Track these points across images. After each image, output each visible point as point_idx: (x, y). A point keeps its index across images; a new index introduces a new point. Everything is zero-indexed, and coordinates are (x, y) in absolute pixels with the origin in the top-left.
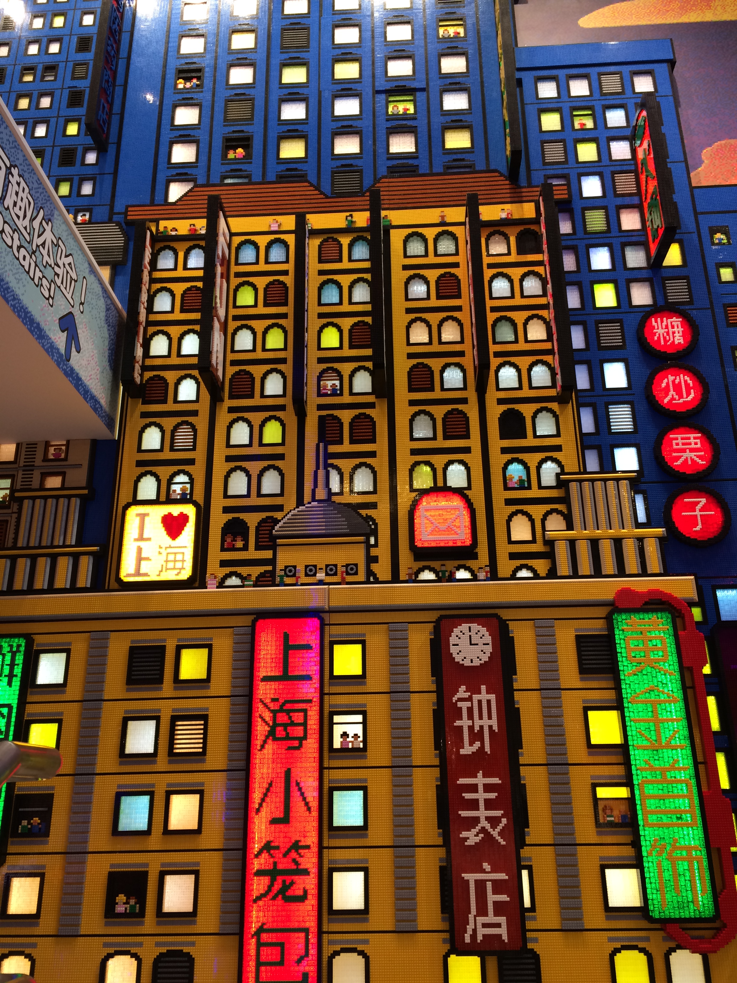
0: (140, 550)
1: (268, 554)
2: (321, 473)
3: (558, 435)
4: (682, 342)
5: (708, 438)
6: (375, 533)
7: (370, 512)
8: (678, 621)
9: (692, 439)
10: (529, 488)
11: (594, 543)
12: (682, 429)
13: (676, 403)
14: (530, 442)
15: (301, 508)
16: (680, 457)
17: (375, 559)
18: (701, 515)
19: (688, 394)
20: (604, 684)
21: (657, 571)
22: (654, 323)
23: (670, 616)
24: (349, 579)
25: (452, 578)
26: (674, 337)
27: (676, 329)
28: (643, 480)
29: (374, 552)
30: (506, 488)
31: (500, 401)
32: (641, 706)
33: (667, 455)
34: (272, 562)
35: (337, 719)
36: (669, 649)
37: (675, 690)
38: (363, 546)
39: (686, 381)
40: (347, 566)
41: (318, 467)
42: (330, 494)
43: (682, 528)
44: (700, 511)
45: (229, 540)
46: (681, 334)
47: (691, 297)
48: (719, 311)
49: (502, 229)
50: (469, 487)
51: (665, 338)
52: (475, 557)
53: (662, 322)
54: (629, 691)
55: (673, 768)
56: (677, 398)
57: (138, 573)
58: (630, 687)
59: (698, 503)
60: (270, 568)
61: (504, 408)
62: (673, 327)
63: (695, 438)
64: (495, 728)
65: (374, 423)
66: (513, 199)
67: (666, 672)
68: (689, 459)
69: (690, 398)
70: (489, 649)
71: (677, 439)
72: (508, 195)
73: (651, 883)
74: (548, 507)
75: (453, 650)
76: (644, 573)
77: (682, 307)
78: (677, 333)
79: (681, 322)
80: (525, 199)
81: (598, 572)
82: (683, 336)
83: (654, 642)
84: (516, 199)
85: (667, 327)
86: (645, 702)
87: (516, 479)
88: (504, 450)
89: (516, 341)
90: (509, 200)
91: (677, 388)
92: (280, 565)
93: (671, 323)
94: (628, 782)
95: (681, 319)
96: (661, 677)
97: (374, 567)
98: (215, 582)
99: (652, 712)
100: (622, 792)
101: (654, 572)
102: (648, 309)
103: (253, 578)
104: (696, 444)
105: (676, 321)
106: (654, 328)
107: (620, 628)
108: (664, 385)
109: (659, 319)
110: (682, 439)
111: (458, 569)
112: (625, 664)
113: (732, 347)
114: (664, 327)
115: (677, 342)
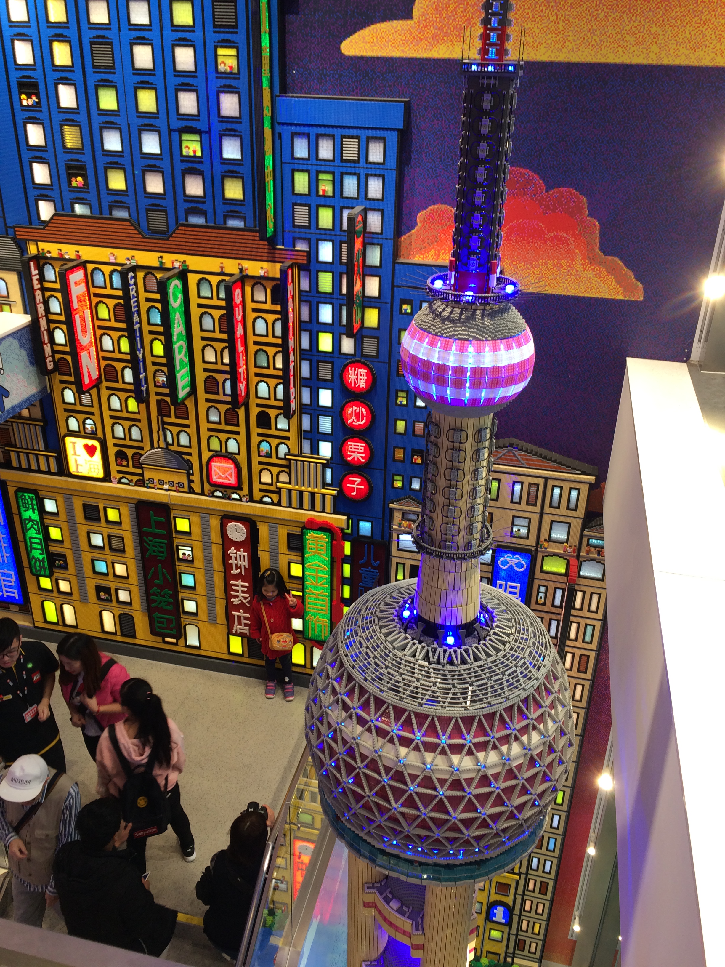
0: (76, 461)
1: (139, 471)
2: (161, 433)
3: (288, 431)
4: (365, 387)
5: (369, 447)
6: (191, 468)
7: (189, 457)
10: (271, 457)
11: (301, 493)
12: (355, 440)
13: (355, 424)
14: (273, 432)
15: (153, 451)
16: (351, 455)
17: (193, 481)
18: (357, 487)
19: (362, 420)
20: (298, 554)
21: (330, 511)
22: (350, 372)
24: (181, 489)
25: (229, 498)
26: (360, 382)
27: (362, 377)
28: (332, 462)
29: (192, 478)
30: (259, 455)
31: (258, 405)
33: (345, 452)
34: (142, 475)
35: (180, 547)
38: (186, 475)
39: (362, 412)
40: (179, 483)
41: (159, 430)
42: (167, 444)
43: (346, 493)
44: (357, 485)
45: (119, 461)
47: (377, 352)
48: (394, 365)
49: (262, 282)
50: (238, 454)
51: (355, 382)
52: (241, 489)
53: (355, 370)
54: (308, 557)
56: (356, 421)
57: (78, 471)
59: (357, 481)
60: (141, 478)
61: (259, 409)
62: (361, 375)
63: (361, 446)
64: (247, 567)
65: (187, 408)
66: (269, 259)
68: (356, 457)
69: (363, 423)
70: (245, 535)
71: (352, 445)
72: (266, 255)
73: (307, 626)
74: (281, 469)
75: (228, 533)
76: (323, 511)
78: (362, 379)
79: (366, 373)
80: (277, 260)
81: (301, 507)
82: (366, 382)
84: (271, 259)
85: (357, 375)
87: (265, 451)
88: (259, 435)
89: (268, 368)
90: (266, 259)
91: (357, 415)
92: (146, 478)
93: (360, 372)
94: (303, 591)
95: (366, 371)
97: (192, 485)
98: (116, 481)
100: (300, 594)
101: (328, 511)
102: (350, 357)
103: (134, 482)
104: (361, 449)
105: (363, 371)
106: (349, 374)
108: (350, 412)
109: (354, 368)
110: (355, 445)
111: (233, 493)
113: (396, 390)
114: (355, 374)
115: (361, 386)
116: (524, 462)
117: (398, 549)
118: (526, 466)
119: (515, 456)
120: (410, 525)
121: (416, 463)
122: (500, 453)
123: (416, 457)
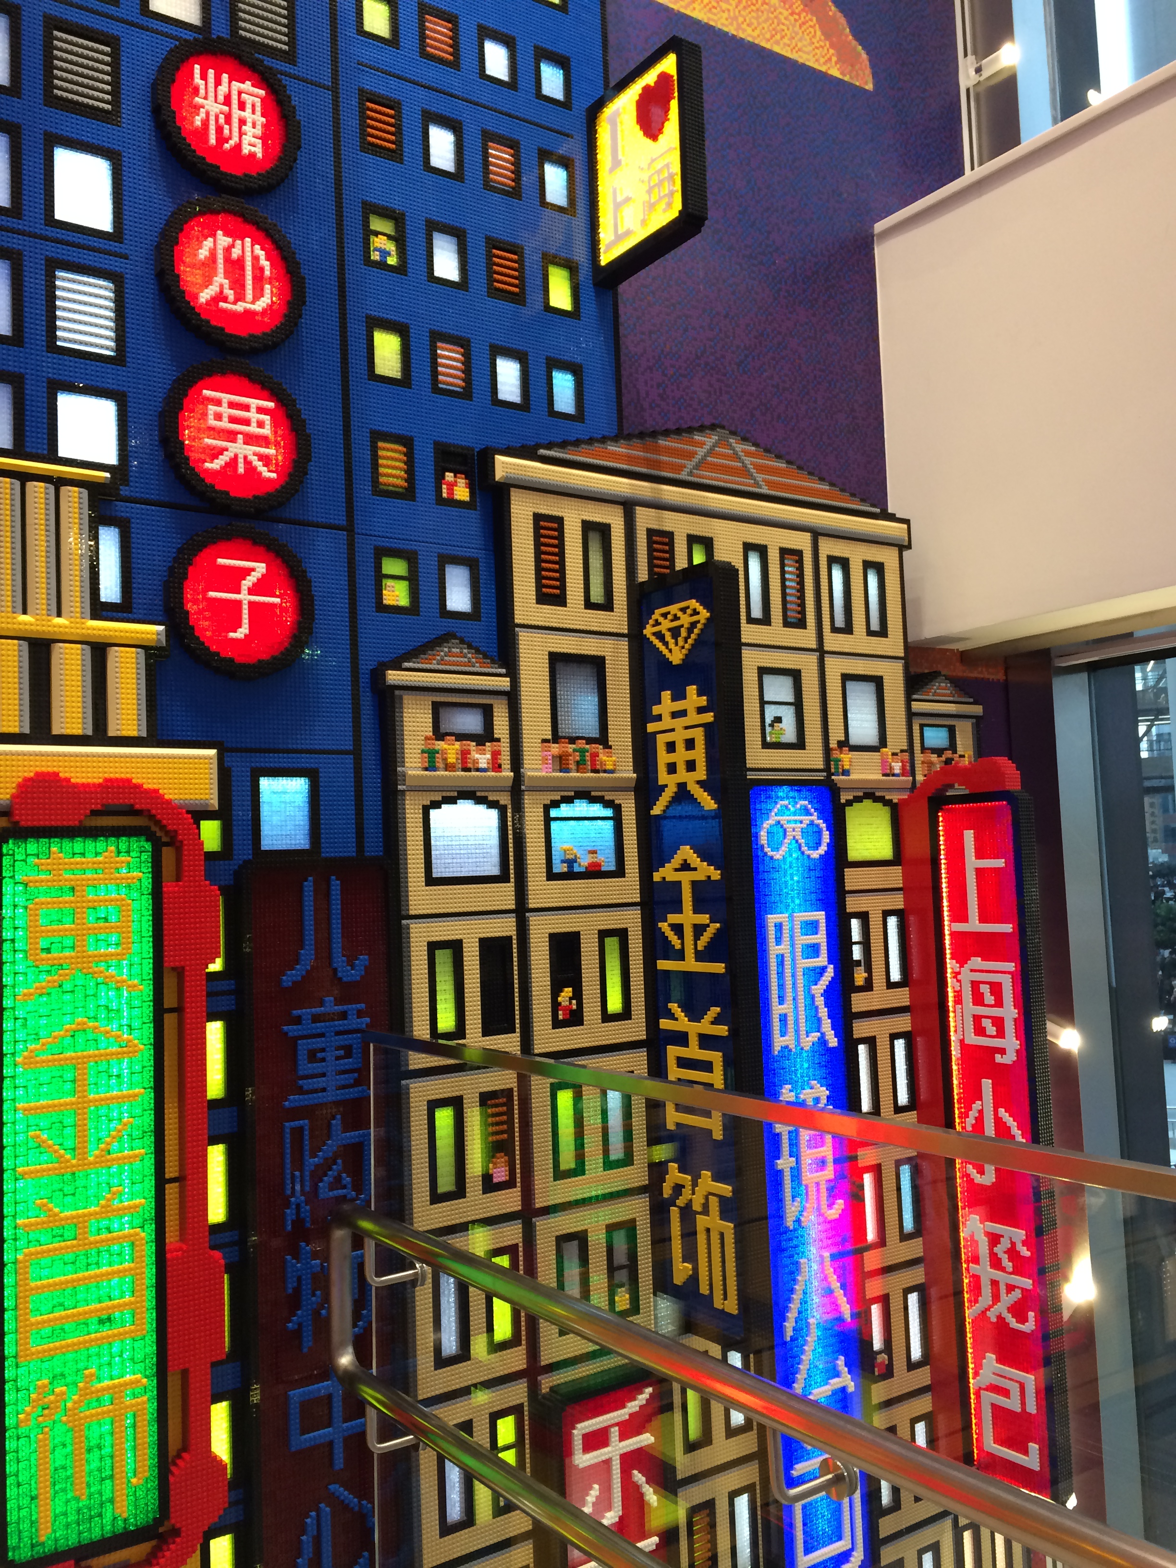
4: (260, 155)
5: (290, 417)
8: (168, 854)
9: (253, 410)
12: (233, 380)
13: (225, 311)
18: (250, 603)
19: (258, 294)
21: (131, 731)
22: (197, 80)
23: (148, 846)
26: (241, 134)
27: (247, 114)
28: (124, 491)
32: (45, 1073)
33: (193, 439)
36: (135, 926)
37: (136, 1024)
39: (256, 258)
44: (251, 592)
46: (259, 131)
47: (292, 42)
48: (350, 104)
51: (219, 130)
53: (218, 83)
54: (20, 1036)
55: (107, 1211)
56: (231, 298)
58: (25, 1025)
59: (249, 571)
62: (242, 106)
63: (260, 410)
67: (120, 984)
68: (241, 460)
69: (259, 306)
71: (218, 403)
73: (19, 1485)
76: (99, 734)
77: (268, 62)
78: (249, 124)
79: (263, 100)
82: (264, 138)
83: (102, 912)
85: (227, 101)
86: (58, 1061)
91: (235, 267)
93: (240, 93)
95: (262, 92)
96: (107, 995)
99: (74, 1081)
101: (125, 733)
102: (188, 36)
104: (261, 424)
106: (196, 91)
107: (18, 878)
108: (203, 253)
109: (211, 73)
110: (232, 405)
112: (19, 968)
113: (365, 203)
114: (221, 98)
115: (246, 150)
116: (760, 477)
117: (431, 881)
118: (765, 490)
119: (736, 457)
120: (465, 754)
121: (452, 502)
122: (702, 444)
123: (449, 476)
